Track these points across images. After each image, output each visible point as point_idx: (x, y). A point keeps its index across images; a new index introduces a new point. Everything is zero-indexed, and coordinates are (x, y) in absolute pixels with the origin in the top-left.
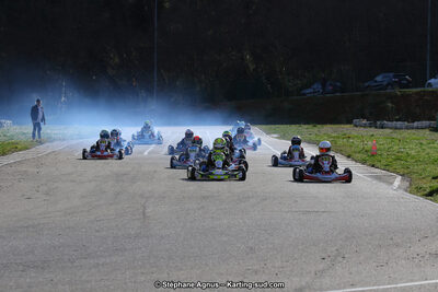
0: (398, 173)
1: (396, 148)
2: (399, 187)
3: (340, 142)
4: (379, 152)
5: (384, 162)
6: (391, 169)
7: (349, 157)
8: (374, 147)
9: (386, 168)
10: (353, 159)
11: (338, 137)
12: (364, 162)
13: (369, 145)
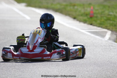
0: (108, 29)
1: (107, 12)
2: (110, 39)
3: (69, 8)
4: (95, 15)
5: (98, 22)
6: (104, 26)
7: (75, 18)
8: (92, 11)
9: (101, 25)
10: (78, 20)
11: (67, 5)
12: (85, 22)
13: (88, 10)
